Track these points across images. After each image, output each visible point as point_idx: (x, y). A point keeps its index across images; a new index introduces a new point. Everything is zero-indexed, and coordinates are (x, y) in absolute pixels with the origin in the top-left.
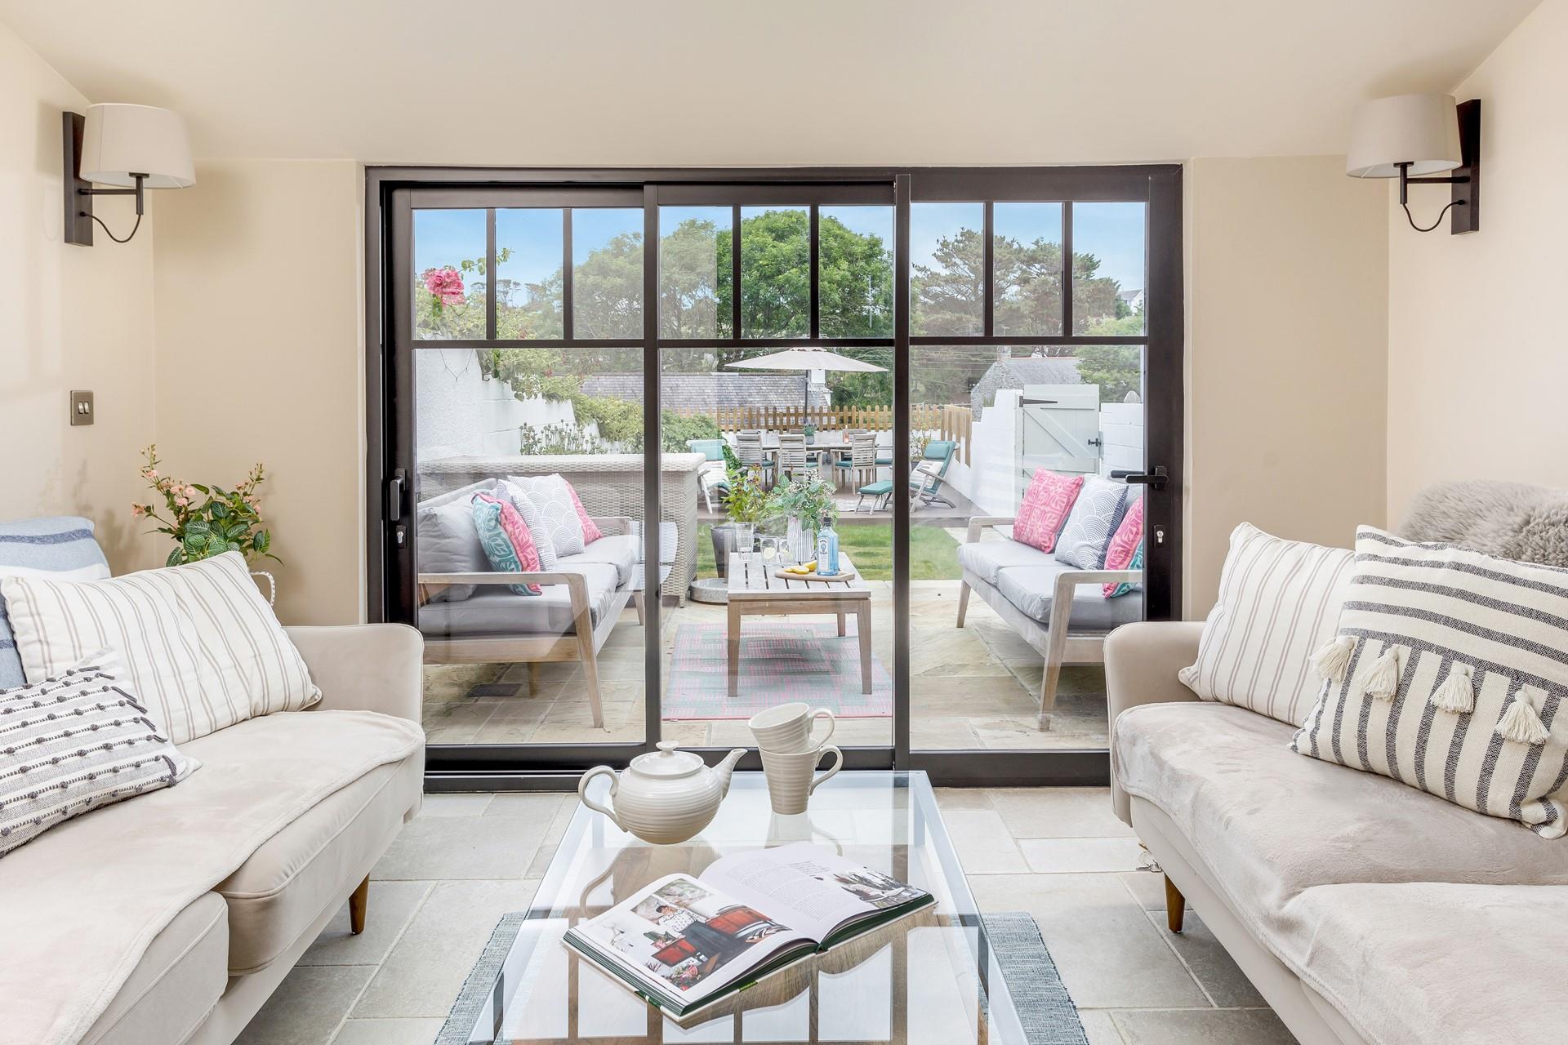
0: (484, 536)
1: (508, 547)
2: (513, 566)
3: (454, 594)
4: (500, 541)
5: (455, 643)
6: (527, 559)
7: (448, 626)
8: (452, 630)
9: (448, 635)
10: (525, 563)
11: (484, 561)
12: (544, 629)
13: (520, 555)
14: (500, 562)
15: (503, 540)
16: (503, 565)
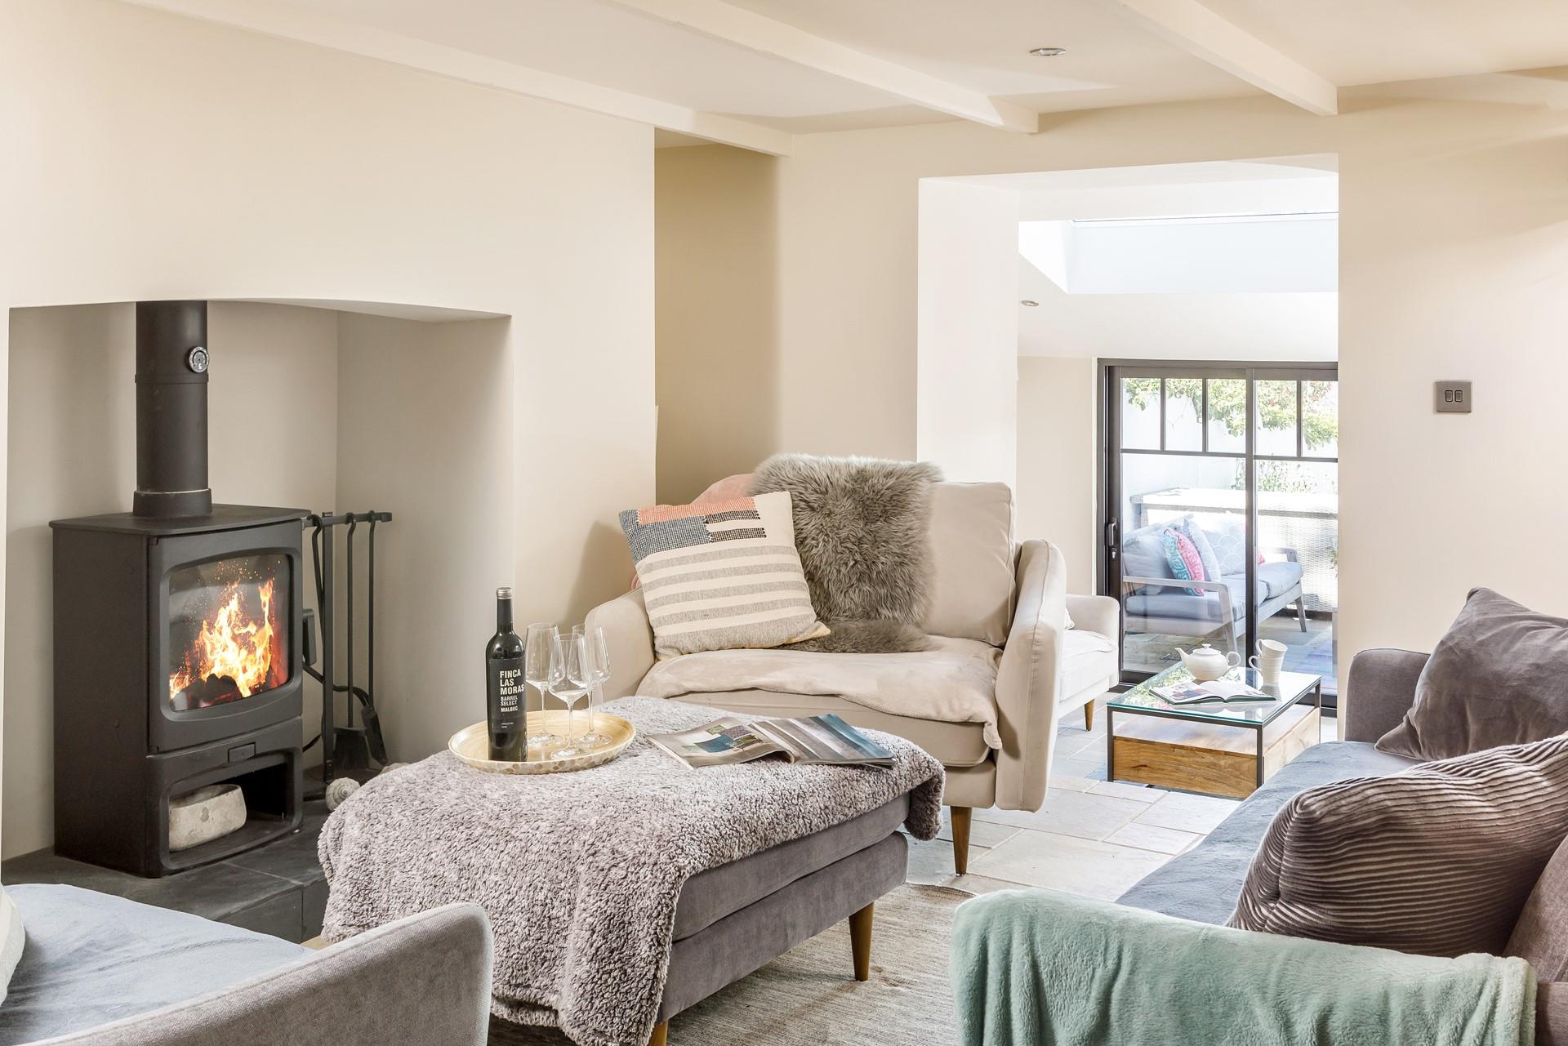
0: (1168, 556)
1: (1183, 564)
2: (1186, 576)
3: (1149, 590)
4: (1177, 560)
5: (1150, 621)
6: (1194, 573)
7: (1145, 610)
8: (1149, 613)
9: (1145, 615)
10: (1193, 576)
11: (1169, 572)
12: (1204, 617)
13: (1190, 570)
14: (1179, 573)
15: (1180, 559)
16: (1180, 575)
